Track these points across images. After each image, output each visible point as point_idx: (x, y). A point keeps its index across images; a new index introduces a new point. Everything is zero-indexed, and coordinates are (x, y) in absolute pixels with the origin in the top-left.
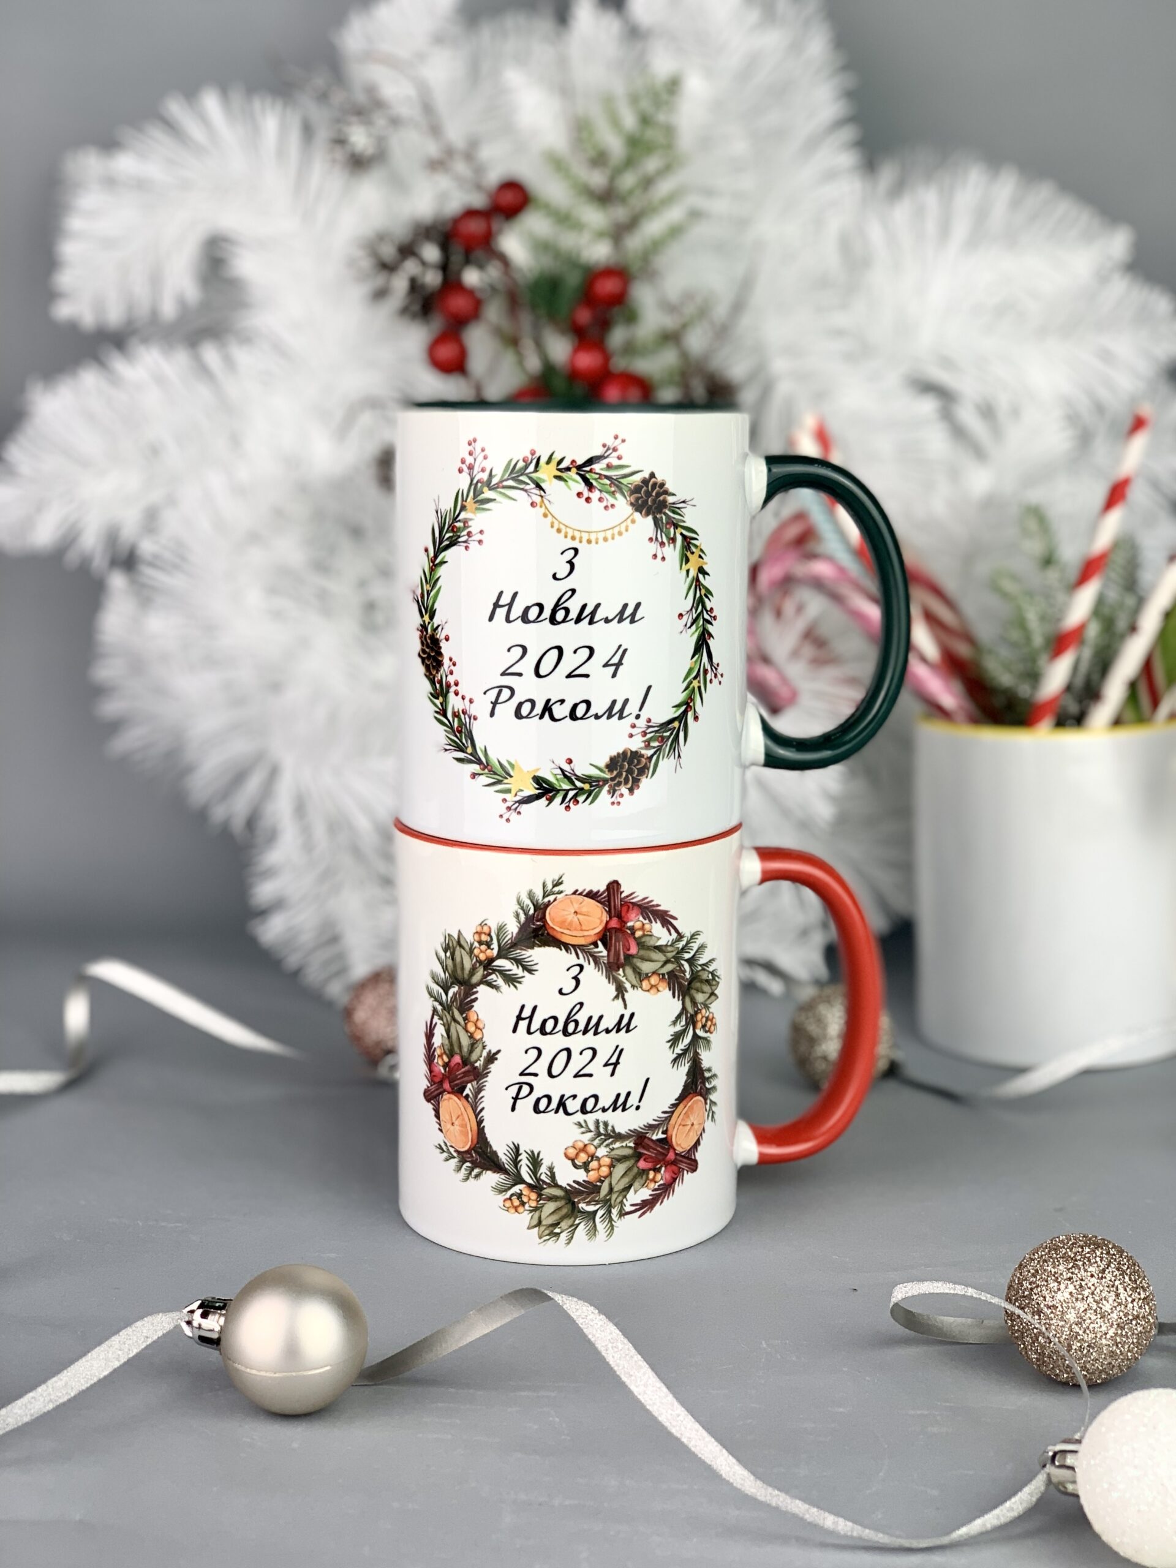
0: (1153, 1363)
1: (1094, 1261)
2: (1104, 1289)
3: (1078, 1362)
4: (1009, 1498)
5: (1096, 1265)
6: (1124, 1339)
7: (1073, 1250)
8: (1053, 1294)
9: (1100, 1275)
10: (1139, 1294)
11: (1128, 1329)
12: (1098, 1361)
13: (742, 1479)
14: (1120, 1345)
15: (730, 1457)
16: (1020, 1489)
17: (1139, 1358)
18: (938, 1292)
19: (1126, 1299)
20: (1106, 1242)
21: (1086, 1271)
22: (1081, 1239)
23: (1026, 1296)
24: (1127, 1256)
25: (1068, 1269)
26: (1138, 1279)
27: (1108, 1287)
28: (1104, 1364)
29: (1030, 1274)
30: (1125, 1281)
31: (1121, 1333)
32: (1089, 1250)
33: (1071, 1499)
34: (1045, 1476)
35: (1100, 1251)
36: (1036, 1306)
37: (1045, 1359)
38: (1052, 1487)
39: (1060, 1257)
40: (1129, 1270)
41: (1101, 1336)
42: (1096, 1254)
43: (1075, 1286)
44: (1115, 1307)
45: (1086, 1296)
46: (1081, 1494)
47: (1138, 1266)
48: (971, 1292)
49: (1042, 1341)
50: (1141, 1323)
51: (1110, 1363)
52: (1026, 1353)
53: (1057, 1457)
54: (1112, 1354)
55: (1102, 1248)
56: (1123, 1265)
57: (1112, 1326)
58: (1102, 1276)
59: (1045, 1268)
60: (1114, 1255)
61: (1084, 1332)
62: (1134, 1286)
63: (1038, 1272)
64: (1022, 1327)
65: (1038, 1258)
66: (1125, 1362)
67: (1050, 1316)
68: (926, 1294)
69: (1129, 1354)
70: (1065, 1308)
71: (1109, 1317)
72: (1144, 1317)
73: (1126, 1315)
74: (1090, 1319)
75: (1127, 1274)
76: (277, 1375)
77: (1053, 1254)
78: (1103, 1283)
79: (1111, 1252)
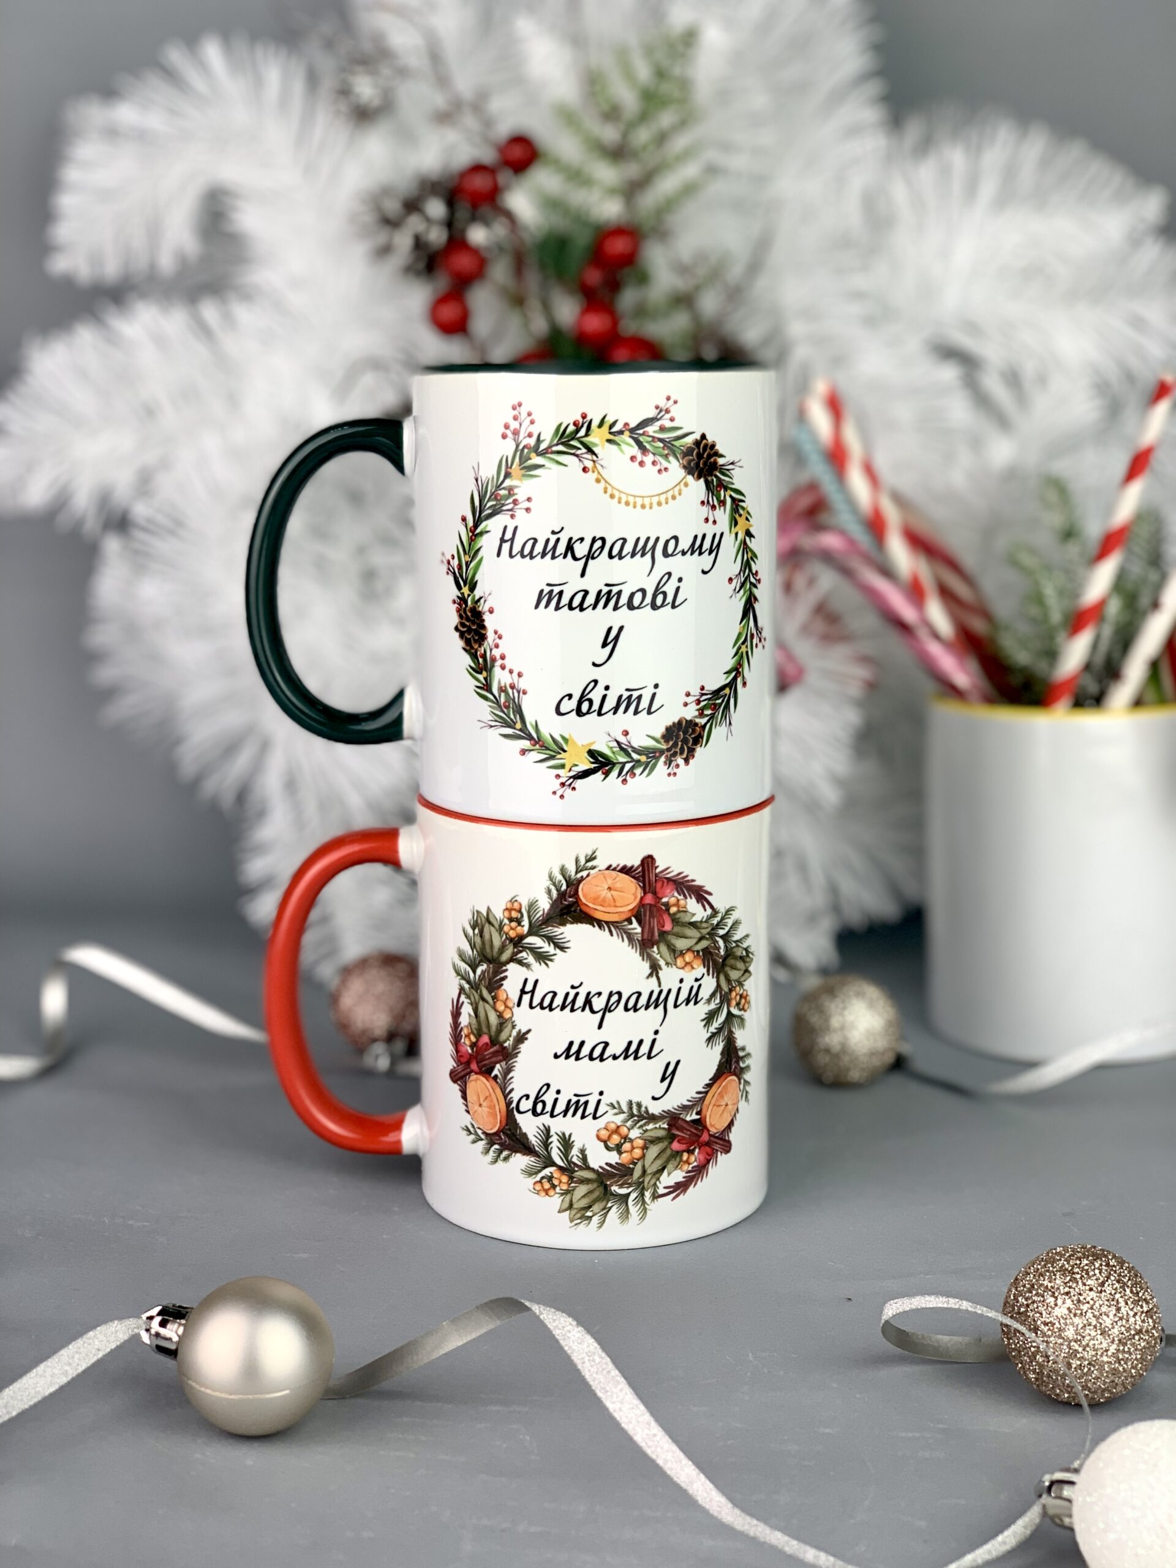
0: (1161, 1379)
1: (1093, 1273)
2: (1103, 1304)
3: (1078, 1381)
4: (1001, 1531)
5: (1095, 1278)
6: (1127, 1356)
7: (1071, 1263)
8: (1050, 1309)
9: (1099, 1289)
10: (1142, 1307)
11: (1131, 1344)
12: (1099, 1380)
13: (719, 1507)
14: (1122, 1362)
15: (708, 1482)
16: (1013, 1522)
17: (1145, 1374)
18: (931, 1306)
19: (1127, 1313)
20: (1106, 1253)
21: (1084, 1284)
22: (1079, 1250)
23: (1022, 1313)
24: (1128, 1267)
25: (1065, 1283)
26: (1140, 1291)
27: (1108, 1300)
28: (1106, 1382)
29: (1025, 1289)
30: (1127, 1293)
31: (1124, 1349)
32: (1088, 1262)
33: (1068, 1532)
34: (1040, 1507)
35: (1099, 1262)
36: (1032, 1323)
37: (1045, 1379)
38: (1048, 1521)
39: (1056, 1271)
40: (1130, 1282)
41: (1102, 1353)
42: (1095, 1266)
43: (1073, 1301)
44: (1116, 1322)
45: (1084, 1311)
46: (1077, 1528)
47: (1141, 1277)
48: (965, 1305)
49: (1040, 1360)
50: (1144, 1338)
51: (1113, 1381)
52: (1025, 1372)
53: (1053, 1489)
54: (1115, 1372)
55: (1101, 1260)
56: (1124, 1277)
57: (1113, 1342)
58: (1101, 1290)
59: (1041, 1282)
60: (1114, 1266)
61: (1084, 1350)
62: (1136, 1298)
63: (1034, 1287)
64: (1018, 1345)
65: (1034, 1272)
66: (1129, 1380)
67: (1047, 1334)
68: (918, 1309)
69: (1133, 1371)
70: (1062, 1325)
71: (1110, 1332)
72: (1147, 1331)
73: (1128, 1329)
74: (1090, 1335)
75: (1128, 1287)
76: (232, 1397)
77: (1049, 1267)
78: (1103, 1297)
79: (1111, 1263)
